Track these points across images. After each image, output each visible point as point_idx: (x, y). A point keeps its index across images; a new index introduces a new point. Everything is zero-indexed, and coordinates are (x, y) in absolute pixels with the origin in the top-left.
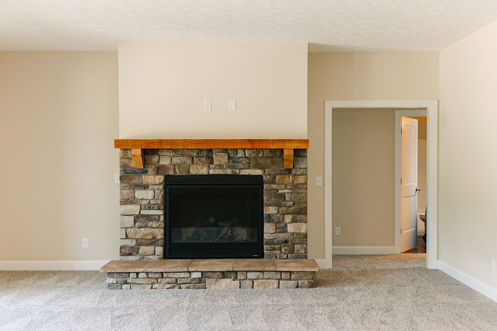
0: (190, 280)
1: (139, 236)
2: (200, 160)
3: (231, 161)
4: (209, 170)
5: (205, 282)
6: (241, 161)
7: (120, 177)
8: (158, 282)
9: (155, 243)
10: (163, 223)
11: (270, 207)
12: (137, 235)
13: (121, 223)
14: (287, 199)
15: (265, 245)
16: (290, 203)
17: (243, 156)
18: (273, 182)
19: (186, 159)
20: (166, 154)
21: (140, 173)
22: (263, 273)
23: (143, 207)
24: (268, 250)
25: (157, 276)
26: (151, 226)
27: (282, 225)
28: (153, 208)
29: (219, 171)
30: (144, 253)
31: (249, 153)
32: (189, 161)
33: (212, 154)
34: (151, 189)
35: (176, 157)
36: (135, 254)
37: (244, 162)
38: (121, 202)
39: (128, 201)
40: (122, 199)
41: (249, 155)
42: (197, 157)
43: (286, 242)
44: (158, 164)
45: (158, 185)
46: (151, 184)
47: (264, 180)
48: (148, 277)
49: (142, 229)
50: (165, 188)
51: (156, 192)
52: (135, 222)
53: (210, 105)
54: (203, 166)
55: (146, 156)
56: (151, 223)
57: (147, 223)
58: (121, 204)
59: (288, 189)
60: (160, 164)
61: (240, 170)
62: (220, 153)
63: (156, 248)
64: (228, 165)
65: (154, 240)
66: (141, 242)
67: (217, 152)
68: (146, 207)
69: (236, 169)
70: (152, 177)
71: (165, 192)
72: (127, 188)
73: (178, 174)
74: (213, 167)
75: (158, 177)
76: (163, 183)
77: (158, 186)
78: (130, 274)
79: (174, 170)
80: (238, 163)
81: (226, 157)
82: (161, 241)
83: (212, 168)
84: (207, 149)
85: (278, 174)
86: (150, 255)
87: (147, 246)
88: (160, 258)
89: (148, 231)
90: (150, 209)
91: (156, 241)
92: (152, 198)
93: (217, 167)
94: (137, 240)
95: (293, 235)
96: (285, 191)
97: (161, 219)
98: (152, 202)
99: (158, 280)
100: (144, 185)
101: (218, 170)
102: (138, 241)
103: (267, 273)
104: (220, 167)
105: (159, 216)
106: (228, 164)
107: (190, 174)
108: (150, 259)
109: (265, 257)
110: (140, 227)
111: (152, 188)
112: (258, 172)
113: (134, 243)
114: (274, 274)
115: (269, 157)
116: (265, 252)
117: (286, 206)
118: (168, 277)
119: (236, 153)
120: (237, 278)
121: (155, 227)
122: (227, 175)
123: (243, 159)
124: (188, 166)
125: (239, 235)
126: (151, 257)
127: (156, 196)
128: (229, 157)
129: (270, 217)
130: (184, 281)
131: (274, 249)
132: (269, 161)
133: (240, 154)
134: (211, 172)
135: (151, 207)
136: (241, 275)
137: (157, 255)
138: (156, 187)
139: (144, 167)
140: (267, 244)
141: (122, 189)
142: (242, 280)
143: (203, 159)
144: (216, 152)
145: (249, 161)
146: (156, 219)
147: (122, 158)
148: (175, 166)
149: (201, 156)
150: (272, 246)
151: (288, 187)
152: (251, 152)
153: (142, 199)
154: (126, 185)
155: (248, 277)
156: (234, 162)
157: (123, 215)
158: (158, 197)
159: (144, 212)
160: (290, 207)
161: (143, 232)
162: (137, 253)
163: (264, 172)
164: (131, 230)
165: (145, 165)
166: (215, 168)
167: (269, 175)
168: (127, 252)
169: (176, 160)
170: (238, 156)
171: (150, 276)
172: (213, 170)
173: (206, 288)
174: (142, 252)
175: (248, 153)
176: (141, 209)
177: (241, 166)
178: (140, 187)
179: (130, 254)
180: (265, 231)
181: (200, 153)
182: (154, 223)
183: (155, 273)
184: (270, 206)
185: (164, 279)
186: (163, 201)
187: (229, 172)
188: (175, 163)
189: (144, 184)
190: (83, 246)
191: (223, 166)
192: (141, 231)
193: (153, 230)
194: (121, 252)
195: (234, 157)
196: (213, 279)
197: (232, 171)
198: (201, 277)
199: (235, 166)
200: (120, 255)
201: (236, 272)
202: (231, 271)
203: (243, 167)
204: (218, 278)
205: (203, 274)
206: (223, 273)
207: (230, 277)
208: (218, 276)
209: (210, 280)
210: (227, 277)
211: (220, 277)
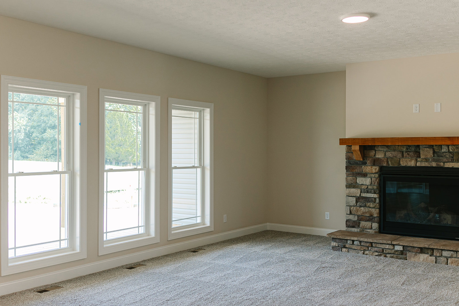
0: (393, 251)
1: (360, 213)
2: (408, 154)
3: (436, 155)
4: (417, 163)
5: (406, 255)
6: (445, 156)
7: (346, 166)
8: (368, 250)
9: (372, 219)
10: (378, 204)
12: (358, 212)
13: (346, 202)
17: (447, 151)
19: (397, 153)
20: (381, 149)
21: (361, 164)
23: (363, 191)
25: (368, 245)
26: (369, 206)
28: (370, 192)
29: (425, 164)
30: (364, 226)
31: (452, 149)
32: (400, 155)
33: (420, 150)
34: (369, 177)
35: (389, 151)
36: (357, 226)
37: (448, 156)
38: (346, 186)
39: (352, 186)
40: (347, 184)
41: (452, 150)
42: (406, 152)
44: (375, 157)
45: (374, 174)
46: (369, 173)
48: (361, 245)
49: (362, 208)
50: (380, 176)
51: (373, 179)
52: (357, 202)
53: (418, 108)
54: (412, 159)
55: (365, 151)
56: (369, 204)
57: (366, 204)
58: (347, 188)
60: (376, 157)
61: (444, 163)
62: (426, 149)
63: (373, 224)
64: (434, 159)
65: (371, 217)
66: (361, 218)
67: (424, 148)
68: (365, 191)
69: (441, 162)
70: (370, 167)
71: (380, 180)
72: (351, 175)
73: (391, 165)
74: (420, 160)
75: (374, 167)
76: (379, 173)
77: (375, 175)
78: (348, 241)
79: (387, 162)
80: (442, 157)
81: (432, 152)
82: (377, 219)
83: (419, 161)
84: (415, 145)
86: (368, 229)
87: (365, 221)
88: (376, 232)
89: (367, 210)
90: (368, 192)
91: (373, 218)
92: (369, 184)
93: (424, 161)
94: (358, 216)
97: (377, 201)
98: (370, 187)
99: (369, 248)
100: (364, 174)
101: (424, 163)
102: (359, 217)
104: (426, 160)
105: (375, 198)
106: (434, 157)
107: (401, 166)
108: (368, 232)
110: (361, 206)
111: (369, 176)
113: (356, 218)
118: (376, 247)
119: (440, 149)
120: (433, 255)
121: (371, 207)
122: (432, 167)
123: (447, 154)
124: (399, 159)
125: (445, 219)
126: (369, 230)
127: (373, 183)
128: (434, 152)
130: (390, 251)
133: (445, 149)
134: (418, 164)
135: (369, 191)
136: (437, 252)
137: (374, 230)
138: (373, 175)
139: (363, 159)
141: (348, 176)
142: (438, 256)
143: (411, 154)
144: (422, 148)
145: (452, 156)
146: (373, 201)
147: (348, 152)
148: (388, 159)
149: (410, 150)
152: (454, 147)
153: (362, 184)
154: (350, 173)
155: (443, 255)
156: (438, 156)
157: (348, 196)
158: (375, 183)
159: (364, 195)
161: (362, 210)
162: (359, 226)
164: (353, 208)
165: (365, 158)
166: (421, 161)
168: (351, 225)
169: (389, 154)
170: (443, 151)
171: (362, 244)
172: (419, 163)
173: (407, 260)
174: (362, 226)
175: (451, 149)
176: (361, 192)
177: (445, 160)
178: (360, 175)
179: (353, 227)
181: (409, 149)
182: (371, 204)
183: (366, 242)
185: (373, 248)
186: (379, 187)
187: (434, 164)
188: (388, 156)
189: (364, 172)
190: (326, 218)
191: (429, 160)
192: (361, 209)
193: (370, 209)
194: (346, 224)
195: (438, 152)
196: (413, 253)
197: (437, 164)
198: (402, 250)
199: (440, 159)
200: (346, 227)
201: (433, 249)
202: (428, 248)
203: (446, 161)
204: (416, 253)
205: (405, 248)
206: (421, 249)
207: (428, 253)
208: (417, 251)
209: (410, 253)
210: (424, 253)
211: (418, 252)
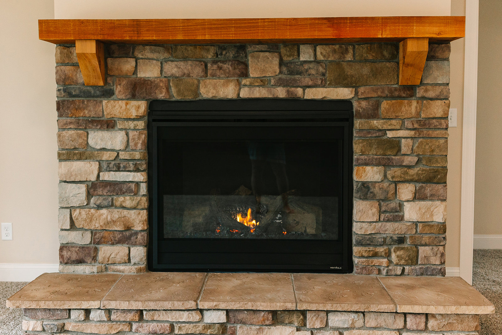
0: (200, 328)
1: (97, 225)
2: (220, 68)
3: (284, 69)
4: (240, 89)
6: (307, 71)
7: (58, 103)
8: (131, 331)
9: (129, 238)
10: (144, 199)
11: (368, 168)
12: (94, 222)
13: (60, 197)
14: (404, 150)
15: (355, 245)
16: (411, 160)
17: (312, 59)
18: (374, 114)
19: (191, 66)
20: (150, 55)
21: (98, 97)
22: (364, 315)
23: (105, 165)
24: (362, 257)
25: (129, 317)
26: (121, 204)
27: (393, 205)
28: (125, 167)
29: (259, 92)
30: (108, 258)
31: (324, 53)
32: (198, 71)
33: (246, 56)
34: (121, 129)
35: (172, 61)
36: (89, 260)
37: (313, 72)
38: (59, 155)
39: (75, 154)
40: (63, 149)
41: (324, 56)
42: (215, 62)
43: (401, 240)
44: (135, 76)
45: (134, 120)
46: (120, 119)
47: (354, 110)
48: (109, 321)
49: (104, 211)
50: (149, 126)
51: (131, 134)
52: (89, 195)
54: (228, 81)
55: (109, 61)
56: (121, 199)
57: (112, 199)
58: (61, 160)
59: (408, 129)
60: (139, 76)
61: (304, 90)
62: (262, 55)
63: (132, 249)
64: (280, 79)
65: (128, 233)
66: (102, 237)
67: (257, 51)
68: (111, 165)
69: (296, 87)
70: (122, 103)
71: (149, 136)
72: (72, 126)
73: (176, 97)
74: (248, 83)
75: (134, 103)
76: (146, 118)
77: (135, 122)
78: (72, 311)
79: (168, 88)
80: (300, 73)
81: (276, 61)
82: (142, 236)
83: (245, 85)
85: (386, 98)
86: (120, 263)
87: (113, 244)
88: (140, 270)
89: (116, 214)
90: (118, 169)
91: (131, 235)
92: (122, 147)
93: (257, 84)
94: (93, 233)
95: (417, 225)
96: (401, 133)
97: (141, 190)
98: (123, 156)
99: (132, 326)
100: (107, 121)
101: (257, 89)
102: (95, 235)
103: (372, 315)
104: (263, 82)
105: (138, 184)
106: (280, 76)
107: (201, 98)
108: (120, 271)
109: (355, 269)
110: (99, 207)
111: (121, 127)
112: (344, 93)
113: (86, 239)
114: (390, 319)
115: (366, 61)
116: (356, 260)
117: (401, 166)
118: (153, 320)
119: (296, 53)
120: (305, 325)
121: (129, 206)
122: (276, 100)
123: (311, 66)
124: (196, 82)
125: (298, 223)
126: (121, 267)
127: (131, 144)
128: (281, 63)
129: (368, 188)
130: (189, 328)
131: (375, 255)
132: (366, 70)
133: (306, 55)
134: (245, 93)
135: (122, 166)
136: (314, 318)
137: (135, 264)
138: (132, 124)
139: (106, 82)
140: (359, 244)
141: (62, 128)
142: (317, 329)
143: (227, 67)
144: (254, 52)
145: (324, 71)
146: (131, 191)
147: (61, 63)
148: (169, 81)
149: (222, 59)
150: (371, 248)
151: (408, 124)
152: (329, 48)
153: (104, 149)
154: (69, 120)
155: (330, 324)
156: (291, 73)
157: (65, 182)
158: (136, 145)
159: (107, 176)
160: (409, 167)
161: (105, 216)
162: (94, 259)
163: (356, 93)
164: (80, 213)
165: (109, 79)
166: (251, 86)
167: (365, 99)
168: (74, 257)
169: (172, 69)
170: (302, 59)
172: (246, 89)
174: (104, 258)
175: (321, 53)
176: (100, 170)
177: (307, 81)
178: (97, 125)
179: (80, 262)
180: (356, 217)
181: (221, 54)
182: (128, 198)
183: (124, 311)
184: (367, 164)
185: (145, 324)
186: (146, 154)
187: (281, 92)
188: (169, 74)
189: (107, 117)
190: (4, 238)
191: (269, 81)
192: (102, 215)
193: (125, 212)
194: (61, 256)
195: (290, 63)
196: (253, 327)
197: (288, 92)
198: (225, 321)
199: (295, 80)
200: (61, 263)
201: (304, 313)
202: (293, 311)
203: (310, 83)
204: (262, 325)
205: (231, 315)
206: (274, 313)
207: (291, 323)
208: (264, 320)
209: (245, 327)
210: (282, 323)
211: (267, 323)
